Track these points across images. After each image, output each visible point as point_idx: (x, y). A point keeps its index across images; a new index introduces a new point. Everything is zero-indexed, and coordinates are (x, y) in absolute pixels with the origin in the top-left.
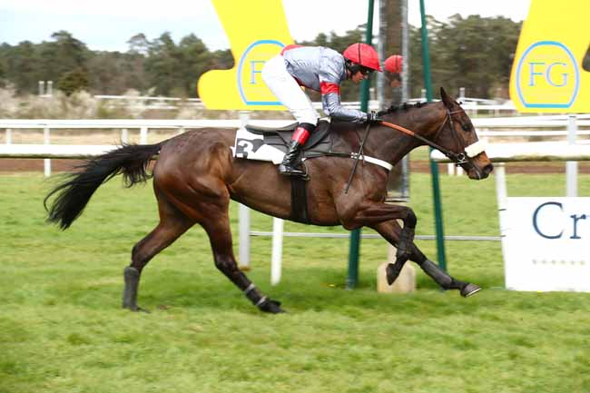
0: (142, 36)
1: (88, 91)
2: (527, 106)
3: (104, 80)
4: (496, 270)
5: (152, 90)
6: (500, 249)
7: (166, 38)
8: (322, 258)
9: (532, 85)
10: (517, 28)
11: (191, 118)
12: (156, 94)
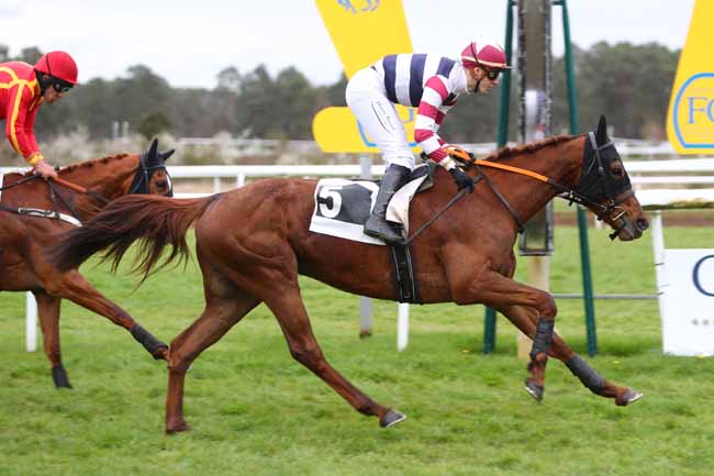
0: (232, 70)
1: (172, 134)
2: (686, 146)
3: (189, 121)
4: (652, 334)
5: (246, 132)
6: (658, 311)
7: (261, 71)
8: (452, 322)
9: (691, 122)
10: (675, 58)
11: (292, 164)
12: (251, 137)
